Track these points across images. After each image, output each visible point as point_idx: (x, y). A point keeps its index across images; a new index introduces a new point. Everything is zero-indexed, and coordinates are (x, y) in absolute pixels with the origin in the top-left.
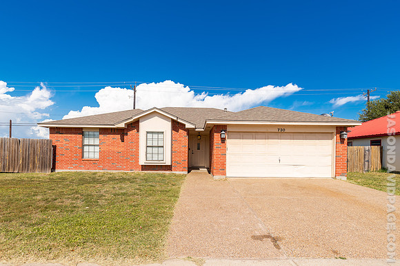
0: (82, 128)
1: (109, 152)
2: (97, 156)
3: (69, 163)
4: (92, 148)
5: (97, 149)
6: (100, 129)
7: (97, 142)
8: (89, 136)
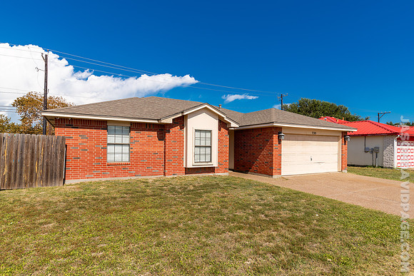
0: (106, 121)
1: (143, 153)
2: (126, 159)
3: (88, 169)
4: (118, 149)
5: (126, 149)
6: (131, 123)
7: (126, 140)
8: (115, 132)
